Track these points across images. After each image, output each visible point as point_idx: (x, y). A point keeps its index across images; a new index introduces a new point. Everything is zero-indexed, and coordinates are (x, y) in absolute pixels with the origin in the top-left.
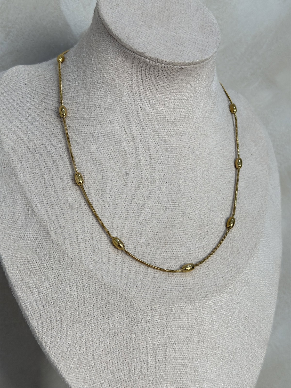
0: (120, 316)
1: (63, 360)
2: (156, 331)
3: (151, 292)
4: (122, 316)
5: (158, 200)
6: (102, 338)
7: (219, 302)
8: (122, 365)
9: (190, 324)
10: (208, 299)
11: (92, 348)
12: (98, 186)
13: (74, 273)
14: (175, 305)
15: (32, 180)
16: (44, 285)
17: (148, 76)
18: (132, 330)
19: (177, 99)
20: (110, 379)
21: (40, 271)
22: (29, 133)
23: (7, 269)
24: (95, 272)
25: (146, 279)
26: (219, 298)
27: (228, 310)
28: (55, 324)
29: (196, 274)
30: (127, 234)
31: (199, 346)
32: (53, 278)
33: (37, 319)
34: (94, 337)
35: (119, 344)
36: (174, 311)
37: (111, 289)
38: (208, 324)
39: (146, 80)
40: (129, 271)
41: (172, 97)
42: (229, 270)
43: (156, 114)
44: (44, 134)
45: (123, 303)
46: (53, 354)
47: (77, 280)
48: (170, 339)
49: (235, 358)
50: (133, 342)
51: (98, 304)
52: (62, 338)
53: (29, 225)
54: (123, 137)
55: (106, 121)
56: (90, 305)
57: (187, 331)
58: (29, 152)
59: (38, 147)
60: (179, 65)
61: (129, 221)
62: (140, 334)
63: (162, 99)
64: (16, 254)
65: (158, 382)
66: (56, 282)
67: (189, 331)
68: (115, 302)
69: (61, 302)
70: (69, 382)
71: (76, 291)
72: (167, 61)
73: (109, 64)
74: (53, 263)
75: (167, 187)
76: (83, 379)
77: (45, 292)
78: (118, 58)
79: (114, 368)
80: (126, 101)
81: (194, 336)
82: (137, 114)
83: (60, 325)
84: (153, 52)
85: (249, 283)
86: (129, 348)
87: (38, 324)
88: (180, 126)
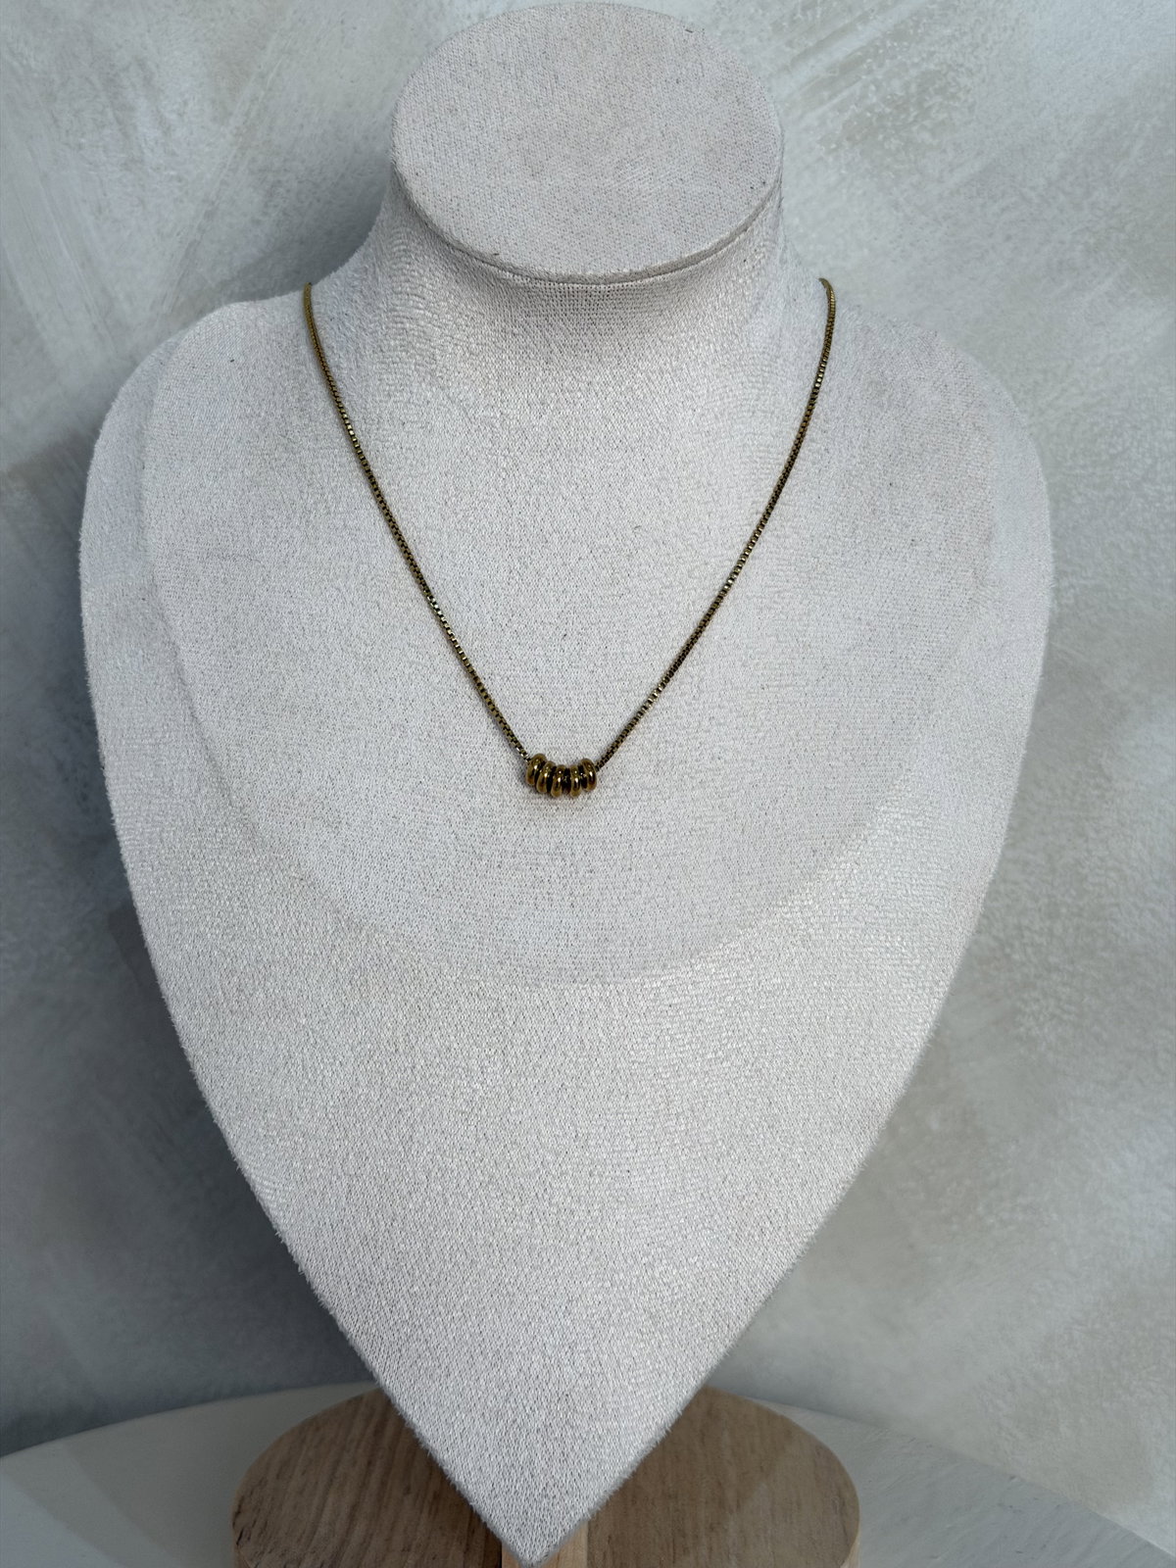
0: (386, 1007)
1: (242, 1116)
2: (483, 1055)
3: (477, 946)
4: (393, 1008)
5: (533, 685)
6: (338, 1062)
7: (690, 987)
8: (385, 1138)
9: (586, 1041)
10: (648, 973)
11: (313, 1088)
12: (369, 648)
13: (275, 887)
14: (543, 984)
15: (202, 631)
16: (208, 918)
17: (520, 320)
18: (417, 1048)
19: (613, 383)
20: (353, 1173)
21: (202, 880)
22: (214, 500)
23: (129, 872)
24: (327, 885)
25: (467, 911)
26: (690, 974)
27: (722, 1011)
28: (227, 1021)
29: (623, 903)
30: (430, 783)
31: (610, 1104)
32: (229, 899)
33: (188, 1005)
34: (319, 1058)
35: (379, 1082)
36: (538, 1003)
37: (364, 933)
38: (646, 1046)
39: (516, 331)
40: (421, 886)
41: (598, 378)
42: (739, 895)
43: (546, 433)
44: (250, 504)
45: (394, 973)
46: (219, 1098)
47: (284, 906)
48: (523, 1080)
49: (738, 1150)
50: (419, 1079)
51: (332, 972)
52: (242, 1059)
53: (183, 755)
54: (449, 503)
55: (406, 458)
56: (312, 974)
57: (574, 1059)
58: (205, 556)
60: (601, 281)
61: (442, 747)
62: (438, 1060)
63: (566, 384)
64: (152, 833)
65: (481, 1192)
66: (235, 910)
67: (580, 1060)
68: (375, 969)
69: (245, 962)
70: (251, 1174)
71: (280, 934)
72: (561, 274)
73: (415, 292)
74: (231, 859)
75: (566, 649)
76: (285, 1167)
77: (209, 935)
78: (437, 273)
79: (365, 1145)
80: (461, 397)
81: (598, 1077)
82: (490, 435)
83: (238, 1023)
84: (523, 248)
85: (814, 938)
86: (408, 1094)
87: (190, 1018)
88: (622, 462)
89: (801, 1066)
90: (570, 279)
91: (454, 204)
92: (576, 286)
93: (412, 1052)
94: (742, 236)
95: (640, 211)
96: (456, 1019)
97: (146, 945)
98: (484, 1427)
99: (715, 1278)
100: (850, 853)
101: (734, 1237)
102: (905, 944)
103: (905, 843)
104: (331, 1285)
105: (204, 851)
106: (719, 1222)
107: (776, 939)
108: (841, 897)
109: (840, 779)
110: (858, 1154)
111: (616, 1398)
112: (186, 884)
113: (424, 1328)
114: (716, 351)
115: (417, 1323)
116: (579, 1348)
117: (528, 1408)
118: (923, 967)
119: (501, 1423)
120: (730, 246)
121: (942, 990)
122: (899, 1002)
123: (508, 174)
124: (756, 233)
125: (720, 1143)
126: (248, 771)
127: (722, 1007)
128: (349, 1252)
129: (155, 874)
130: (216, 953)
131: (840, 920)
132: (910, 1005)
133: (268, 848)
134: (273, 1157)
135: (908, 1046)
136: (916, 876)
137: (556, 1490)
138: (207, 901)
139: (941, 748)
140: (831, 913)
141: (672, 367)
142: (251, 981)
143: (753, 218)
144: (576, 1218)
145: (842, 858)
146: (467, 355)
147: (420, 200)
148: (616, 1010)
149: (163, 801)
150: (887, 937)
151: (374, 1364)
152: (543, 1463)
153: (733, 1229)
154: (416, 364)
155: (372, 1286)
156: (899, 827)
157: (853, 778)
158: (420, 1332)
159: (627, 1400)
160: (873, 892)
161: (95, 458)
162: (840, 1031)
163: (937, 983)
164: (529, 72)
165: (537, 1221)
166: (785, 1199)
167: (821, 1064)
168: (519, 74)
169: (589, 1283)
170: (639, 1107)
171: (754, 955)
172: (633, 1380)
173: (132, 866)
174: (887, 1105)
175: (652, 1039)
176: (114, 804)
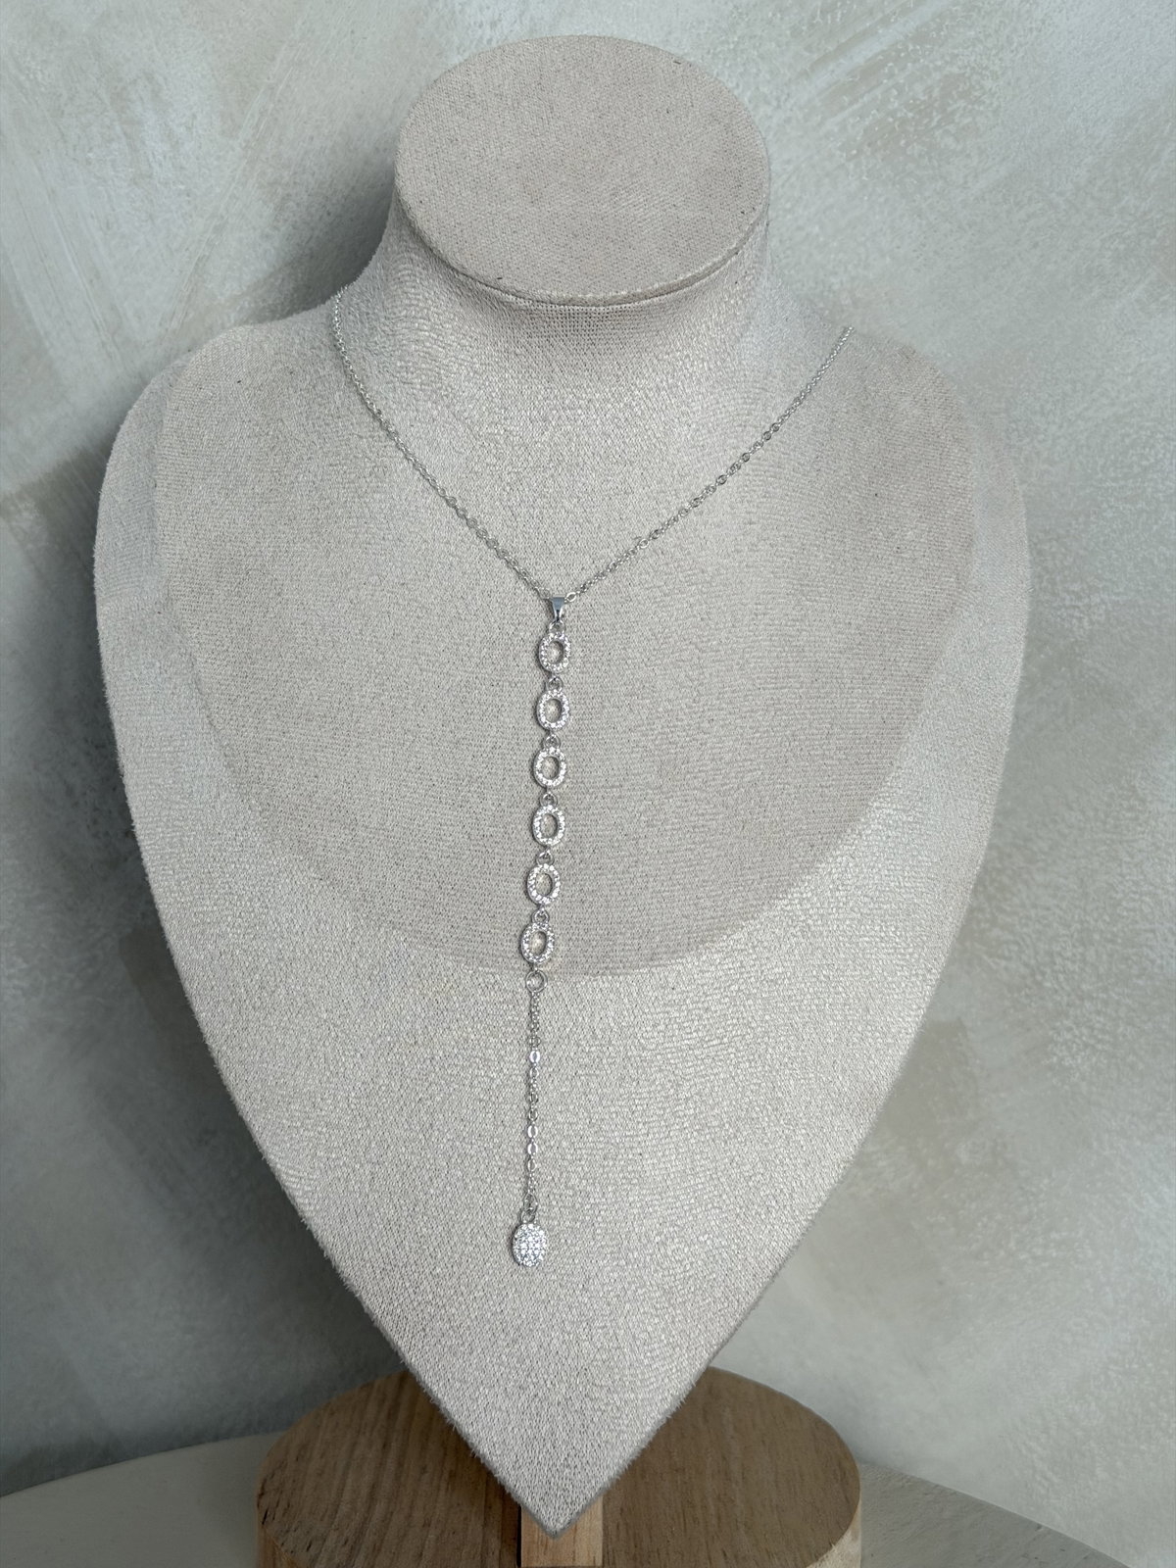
0: (405, 1001)
1: (267, 1108)
4: (411, 1002)
6: (359, 1055)
8: (406, 1126)
9: (597, 1031)
10: (656, 963)
11: (335, 1080)
13: (295, 888)
15: (218, 643)
16: (229, 918)
17: (523, 340)
18: (435, 1040)
19: (612, 400)
20: (375, 1160)
21: (222, 883)
23: (151, 876)
24: (346, 885)
27: (727, 1000)
28: (251, 1018)
31: (622, 1090)
32: (250, 900)
33: (211, 1003)
34: (341, 1051)
35: (400, 1073)
37: (382, 930)
38: (656, 1034)
39: (518, 351)
41: (597, 395)
42: (741, 888)
43: (549, 449)
45: (412, 968)
46: (243, 1091)
47: (304, 906)
49: (745, 1133)
50: (437, 1070)
51: (352, 969)
52: (266, 1054)
53: (202, 762)
56: (332, 971)
57: (587, 1049)
59: (243, 553)
62: (456, 1051)
63: (567, 402)
64: (172, 838)
66: (256, 910)
67: (593, 1049)
68: (394, 965)
69: (267, 960)
70: (276, 1163)
71: (300, 933)
72: (562, 297)
73: (420, 314)
74: (251, 861)
76: (310, 1157)
77: (231, 935)
78: (441, 297)
79: (386, 1134)
80: (466, 414)
81: (610, 1065)
82: (494, 451)
83: (261, 1019)
84: (525, 272)
85: (813, 928)
86: (427, 1084)
87: (213, 1016)
88: (622, 475)
89: (803, 1051)
90: (571, 302)
91: (457, 231)
92: (576, 308)
93: (431, 1045)
94: (734, 259)
95: (636, 236)
96: (472, 1012)
97: (168, 946)
98: (507, 1402)
99: (725, 1255)
100: (846, 847)
101: (742, 1216)
102: (898, 934)
103: (897, 837)
104: (356, 1269)
105: (224, 854)
106: (728, 1202)
107: (777, 931)
108: (838, 890)
109: (834, 777)
110: (858, 1135)
111: (632, 1371)
112: (207, 886)
113: (447, 1308)
114: (710, 369)
115: (440, 1303)
116: (597, 1324)
117: (548, 1382)
118: (916, 956)
119: (523, 1398)
120: (722, 269)
121: (933, 977)
122: (894, 989)
123: (508, 201)
124: (746, 256)
125: (727, 1126)
126: (266, 776)
127: (727, 996)
128: (373, 1237)
129: (176, 877)
130: (238, 952)
131: (837, 911)
132: (904, 992)
133: (288, 850)
134: (297, 1148)
135: (903, 1031)
136: (908, 868)
137: (577, 1460)
138: (227, 903)
139: (930, 746)
140: (829, 906)
141: (668, 385)
142: (273, 979)
143: (743, 241)
144: (592, 1201)
145: (838, 853)
146: (472, 374)
147: (425, 227)
148: (626, 1001)
149: (183, 806)
150: (882, 927)
151: (399, 1343)
152: (564, 1434)
153: (741, 1208)
154: (421, 384)
155: (396, 1269)
156: (891, 822)
157: (846, 776)
158: (443, 1312)
159: (643, 1373)
160: (868, 884)
161: (106, 477)
162: (839, 1018)
163: (929, 971)
164: (525, 104)
165: (554, 1203)
166: (790, 1179)
167: (820, 1048)
168: (516, 105)
169: (605, 1262)
170: (649, 1092)
171: (756, 946)
172: (649, 1354)
173: (154, 869)
174: (885, 1087)
175: (662, 1027)
176: (133, 810)
